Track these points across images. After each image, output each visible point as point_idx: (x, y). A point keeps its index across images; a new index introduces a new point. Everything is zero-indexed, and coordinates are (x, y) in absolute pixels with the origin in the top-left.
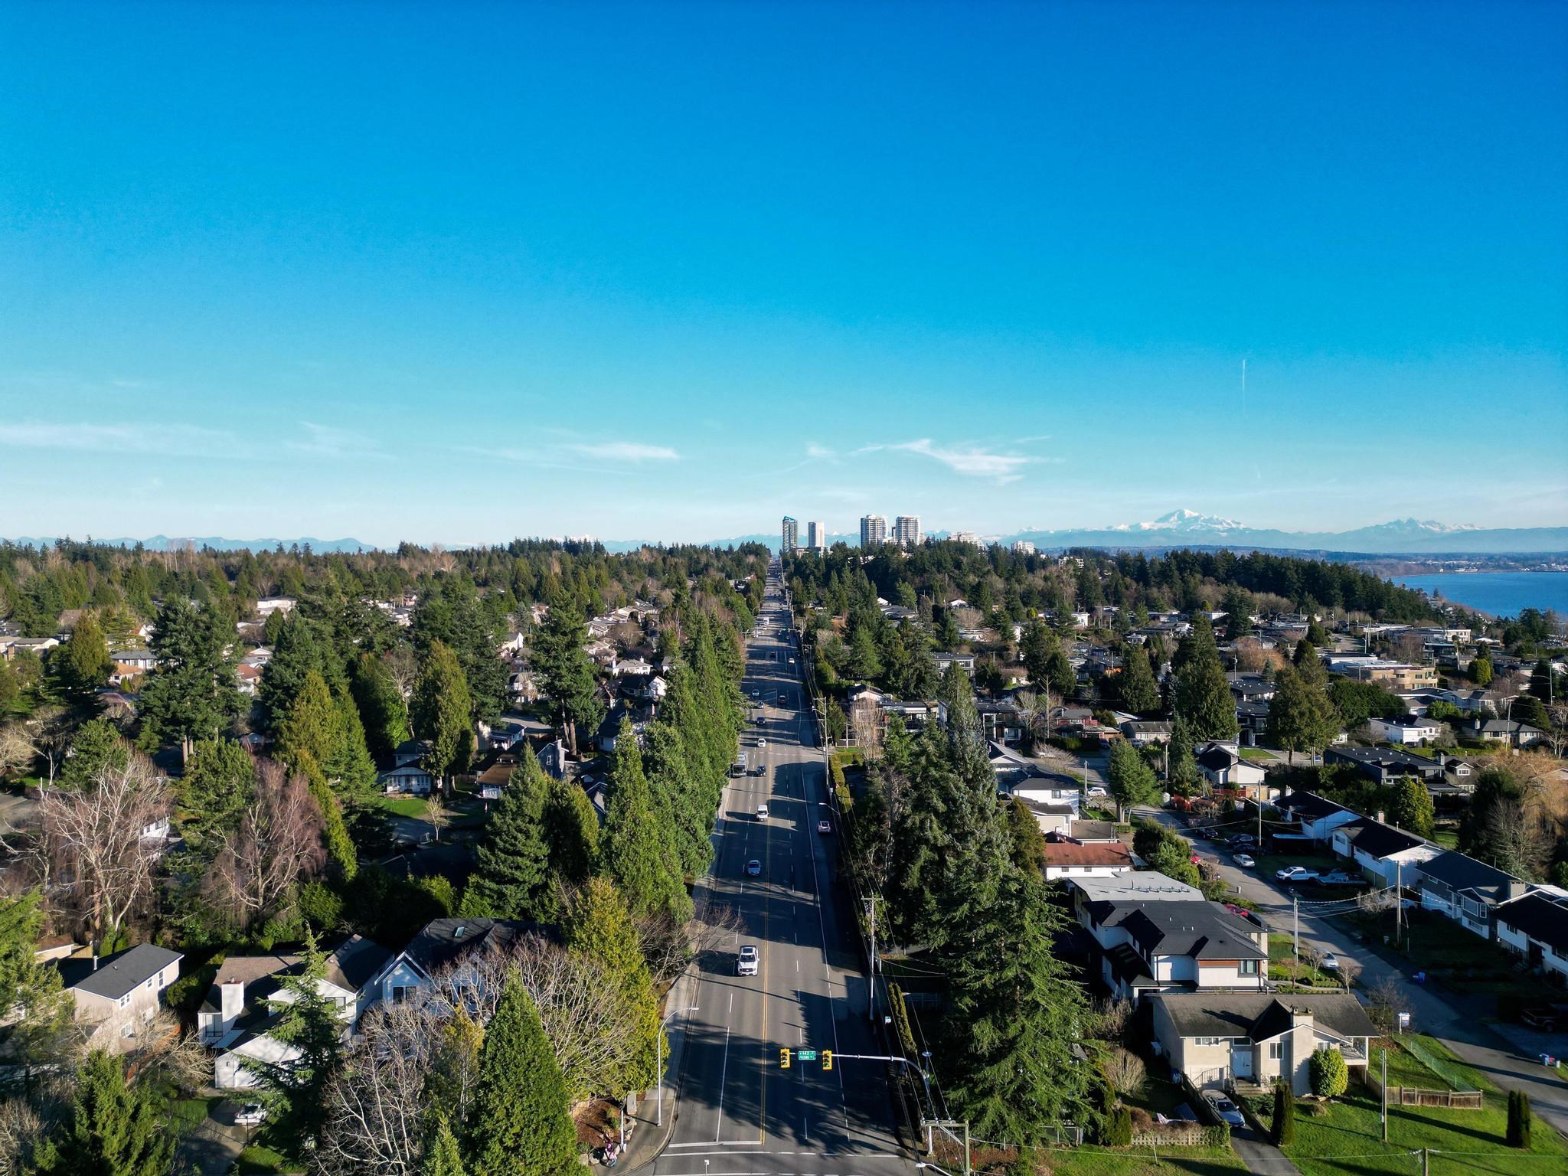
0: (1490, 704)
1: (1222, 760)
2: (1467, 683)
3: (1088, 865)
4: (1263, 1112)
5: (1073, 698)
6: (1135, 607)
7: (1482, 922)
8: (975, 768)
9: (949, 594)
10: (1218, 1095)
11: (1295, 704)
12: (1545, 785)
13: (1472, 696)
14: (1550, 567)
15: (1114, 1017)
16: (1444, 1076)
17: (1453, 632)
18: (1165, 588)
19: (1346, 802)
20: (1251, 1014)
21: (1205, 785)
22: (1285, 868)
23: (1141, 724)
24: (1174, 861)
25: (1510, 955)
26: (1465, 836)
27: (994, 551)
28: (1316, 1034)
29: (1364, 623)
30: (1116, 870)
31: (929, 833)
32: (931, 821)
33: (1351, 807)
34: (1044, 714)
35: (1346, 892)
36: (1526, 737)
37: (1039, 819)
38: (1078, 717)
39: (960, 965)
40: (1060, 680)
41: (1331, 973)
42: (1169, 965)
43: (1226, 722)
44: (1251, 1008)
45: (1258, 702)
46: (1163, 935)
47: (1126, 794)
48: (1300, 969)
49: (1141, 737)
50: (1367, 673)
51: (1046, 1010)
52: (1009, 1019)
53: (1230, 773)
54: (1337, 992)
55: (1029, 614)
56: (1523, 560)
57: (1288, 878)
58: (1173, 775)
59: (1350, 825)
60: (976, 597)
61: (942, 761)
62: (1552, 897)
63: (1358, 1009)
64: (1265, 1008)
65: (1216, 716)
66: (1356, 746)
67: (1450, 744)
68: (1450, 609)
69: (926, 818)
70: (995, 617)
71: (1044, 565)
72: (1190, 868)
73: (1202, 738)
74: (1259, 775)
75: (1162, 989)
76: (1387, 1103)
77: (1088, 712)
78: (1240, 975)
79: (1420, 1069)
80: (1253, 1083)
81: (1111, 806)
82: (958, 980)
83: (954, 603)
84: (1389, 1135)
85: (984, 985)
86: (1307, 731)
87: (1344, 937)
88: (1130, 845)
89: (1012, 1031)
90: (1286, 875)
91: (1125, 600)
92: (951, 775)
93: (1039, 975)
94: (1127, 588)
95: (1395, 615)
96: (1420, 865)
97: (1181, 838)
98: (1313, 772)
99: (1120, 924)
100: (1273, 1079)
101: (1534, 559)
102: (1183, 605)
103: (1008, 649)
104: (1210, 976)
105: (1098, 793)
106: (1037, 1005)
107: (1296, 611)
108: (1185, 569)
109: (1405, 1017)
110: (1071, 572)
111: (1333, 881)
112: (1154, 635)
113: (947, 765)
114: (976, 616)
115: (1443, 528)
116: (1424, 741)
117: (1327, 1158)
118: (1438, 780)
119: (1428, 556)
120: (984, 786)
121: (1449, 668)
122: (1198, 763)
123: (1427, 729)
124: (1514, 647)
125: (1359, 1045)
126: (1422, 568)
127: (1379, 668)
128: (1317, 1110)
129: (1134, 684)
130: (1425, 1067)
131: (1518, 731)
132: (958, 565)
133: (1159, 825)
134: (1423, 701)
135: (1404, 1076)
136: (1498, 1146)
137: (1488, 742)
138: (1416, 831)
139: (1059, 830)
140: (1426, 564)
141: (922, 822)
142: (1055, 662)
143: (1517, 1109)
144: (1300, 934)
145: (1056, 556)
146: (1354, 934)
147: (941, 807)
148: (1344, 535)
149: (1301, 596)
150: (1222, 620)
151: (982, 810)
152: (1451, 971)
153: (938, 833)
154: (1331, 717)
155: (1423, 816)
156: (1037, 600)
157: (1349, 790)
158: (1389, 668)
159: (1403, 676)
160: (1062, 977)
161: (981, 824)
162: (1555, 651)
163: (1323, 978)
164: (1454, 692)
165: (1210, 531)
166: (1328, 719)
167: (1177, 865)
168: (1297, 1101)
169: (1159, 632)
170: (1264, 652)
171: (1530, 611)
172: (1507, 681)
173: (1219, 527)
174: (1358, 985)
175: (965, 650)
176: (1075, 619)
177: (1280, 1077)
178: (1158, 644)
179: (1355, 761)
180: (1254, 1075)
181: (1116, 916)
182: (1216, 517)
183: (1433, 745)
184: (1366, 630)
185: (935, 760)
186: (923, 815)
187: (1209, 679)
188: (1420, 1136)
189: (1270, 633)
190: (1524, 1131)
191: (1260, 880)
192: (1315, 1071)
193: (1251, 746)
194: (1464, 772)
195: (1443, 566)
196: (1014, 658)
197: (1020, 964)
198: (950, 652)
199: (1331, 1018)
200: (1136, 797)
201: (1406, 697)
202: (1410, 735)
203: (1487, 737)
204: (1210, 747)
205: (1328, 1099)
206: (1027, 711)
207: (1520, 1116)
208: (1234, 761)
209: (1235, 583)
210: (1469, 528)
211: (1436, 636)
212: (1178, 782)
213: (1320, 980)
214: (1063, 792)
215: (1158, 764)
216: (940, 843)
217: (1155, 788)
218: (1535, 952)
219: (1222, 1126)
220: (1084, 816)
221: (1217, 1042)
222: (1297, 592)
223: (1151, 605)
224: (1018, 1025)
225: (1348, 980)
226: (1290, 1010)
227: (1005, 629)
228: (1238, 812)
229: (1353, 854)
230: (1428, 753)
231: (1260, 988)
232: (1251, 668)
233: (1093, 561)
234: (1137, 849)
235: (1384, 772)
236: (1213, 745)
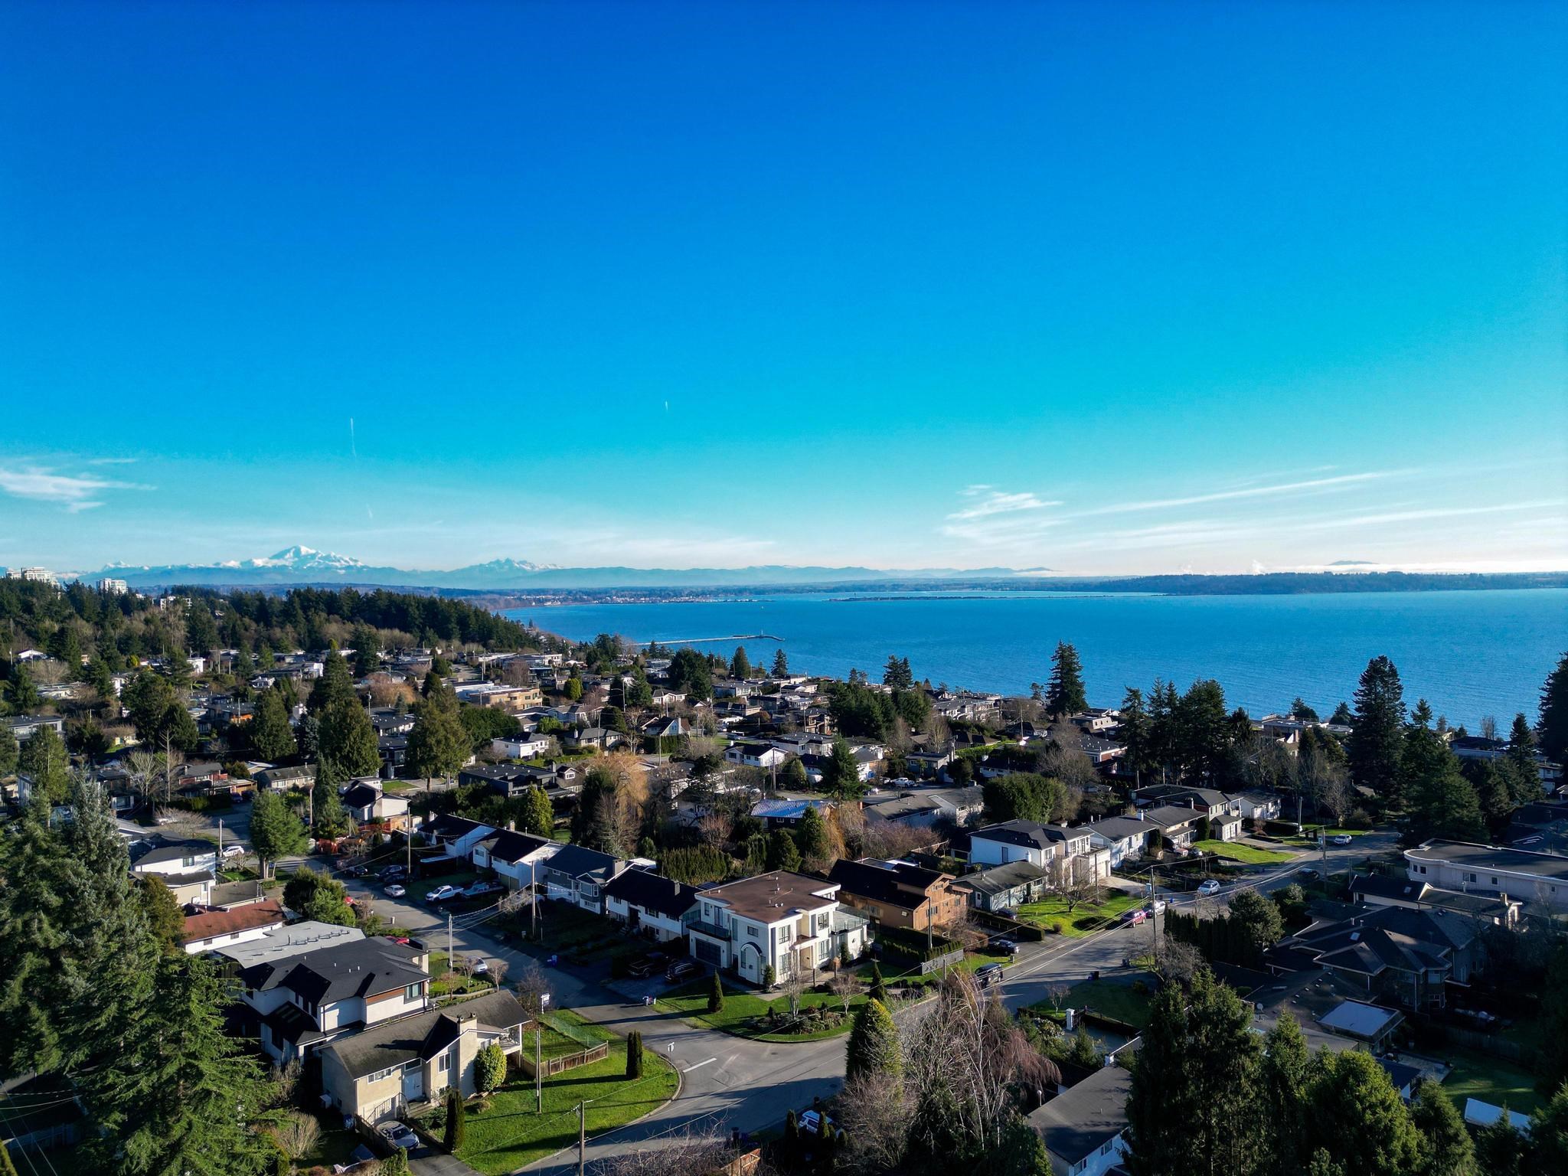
0: (582, 715)
1: (368, 796)
2: (564, 700)
3: (234, 931)
4: (435, 1126)
5: (196, 753)
6: (257, 648)
7: (595, 900)
8: (101, 847)
9: (15, 644)
10: (392, 1125)
11: (432, 733)
12: (630, 777)
13: (570, 711)
14: (612, 599)
15: (283, 1084)
16: (579, 1040)
17: (549, 657)
18: (289, 628)
19: (481, 818)
20: (420, 1035)
21: (351, 824)
22: (434, 889)
23: (278, 772)
24: (330, 906)
25: (616, 923)
26: (576, 830)
27: (74, 594)
28: (480, 1035)
29: (479, 654)
30: (267, 929)
31: (38, 937)
32: (40, 921)
33: (486, 822)
34: (163, 776)
35: (489, 899)
36: (610, 741)
37: (176, 892)
38: (205, 773)
39: (106, 1077)
40: (180, 734)
41: (482, 976)
42: (336, 1012)
43: (368, 758)
44: (418, 1031)
45: (394, 736)
46: (330, 983)
47: (270, 847)
48: (455, 980)
49: (279, 785)
50: (487, 699)
51: (219, 1095)
52: (171, 1120)
53: (376, 808)
54: (489, 993)
55: (129, 664)
56: (593, 594)
57: (437, 898)
58: (317, 819)
59: (487, 838)
60: (58, 646)
61: (56, 846)
62: (642, 868)
63: (512, 1001)
64: (432, 1025)
65: (359, 754)
66: (484, 767)
67: (556, 754)
68: (542, 637)
69: (32, 919)
70: (89, 669)
71: (143, 605)
72: (345, 908)
73: (346, 778)
74: (402, 805)
75: (328, 1039)
76: (540, 1078)
77: (217, 766)
78: (406, 1001)
79: (561, 1040)
80: (423, 1101)
81: (252, 863)
82: (103, 1097)
83: (24, 655)
84: (543, 1106)
85: (140, 1091)
86: (443, 757)
87: (489, 941)
88: (281, 898)
89: (177, 1132)
90: (435, 896)
91: (246, 642)
92: (68, 861)
93: (206, 1061)
94: (246, 629)
95: (503, 646)
96: (546, 862)
97: (335, 882)
98: (450, 795)
99: (281, 984)
100: (442, 1091)
101: (600, 593)
102: (308, 643)
103: (108, 705)
104: (377, 1011)
105: (236, 852)
106: (208, 1093)
107: (420, 645)
108: (309, 608)
109: (546, 998)
110: (180, 613)
111: (477, 892)
112: (283, 677)
113: (63, 849)
114: (57, 669)
115: (533, 567)
116: (536, 753)
117: (494, 1147)
118: (552, 786)
119: (522, 592)
120: (113, 866)
121: (549, 689)
122: (343, 803)
123: (539, 743)
124: (595, 666)
125: (514, 1035)
126: (518, 602)
127: (496, 693)
128: (483, 1106)
129: (267, 730)
130: (565, 1037)
131: (605, 736)
132: (28, 608)
133: (310, 871)
134: (533, 718)
135: (548, 1050)
136: (620, 1083)
137: (584, 748)
138: (540, 833)
139: (196, 901)
140: (522, 598)
141: (26, 924)
142: (173, 715)
143: (633, 1047)
144: (455, 948)
145: (154, 596)
146: (497, 936)
147: (55, 901)
148: (452, 573)
149: (423, 631)
150: (350, 658)
151: (110, 895)
152: (575, 948)
153: (50, 932)
154: (464, 741)
155: (545, 818)
156: (138, 646)
157: (484, 806)
158: (504, 693)
159: (515, 698)
160: (233, 1055)
161: (108, 911)
162: (623, 668)
163: (476, 983)
164: (557, 709)
165: (328, 568)
166: (461, 744)
167: (333, 910)
168: (465, 1104)
169: (288, 673)
170: (396, 687)
171: (602, 636)
172: (593, 695)
173: (337, 564)
174: (507, 982)
175: (49, 710)
176: (191, 665)
177: (448, 1087)
178: (287, 686)
179: (486, 779)
180: (424, 1093)
181: (277, 976)
182: (333, 554)
183: (543, 756)
184: (481, 660)
185: (45, 846)
186: (27, 916)
187: (352, 717)
188: (566, 1097)
189: (398, 668)
190: (638, 1064)
191: (410, 906)
192: (479, 1070)
193: (389, 779)
194: (571, 776)
195: (535, 600)
196: (115, 715)
197: (183, 1055)
198: (27, 714)
199: (490, 1016)
200: (283, 849)
201: (520, 716)
202: (526, 750)
203: (583, 744)
204: (354, 785)
205: (490, 1093)
206: (142, 772)
207: (635, 1051)
208: (378, 796)
209: (362, 621)
210: (553, 567)
211: (537, 661)
212: (323, 826)
213: (473, 986)
214: (197, 858)
215: (301, 810)
216: (53, 945)
217: (302, 835)
218: (634, 914)
219: (399, 1153)
220: (221, 880)
221: (389, 1073)
222: (418, 627)
223: (276, 646)
224: (184, 1123)
225: (497, 977)
226: (455, 1020)
227: (102, 682)
228: (386, 845)
229: (491, 864)
230: (540, 763)
231: (424, 1008)
232: (383, 703)
233: (202, 601)
234: (287, 903)
235: (511, 785)
236: (357, 782)
